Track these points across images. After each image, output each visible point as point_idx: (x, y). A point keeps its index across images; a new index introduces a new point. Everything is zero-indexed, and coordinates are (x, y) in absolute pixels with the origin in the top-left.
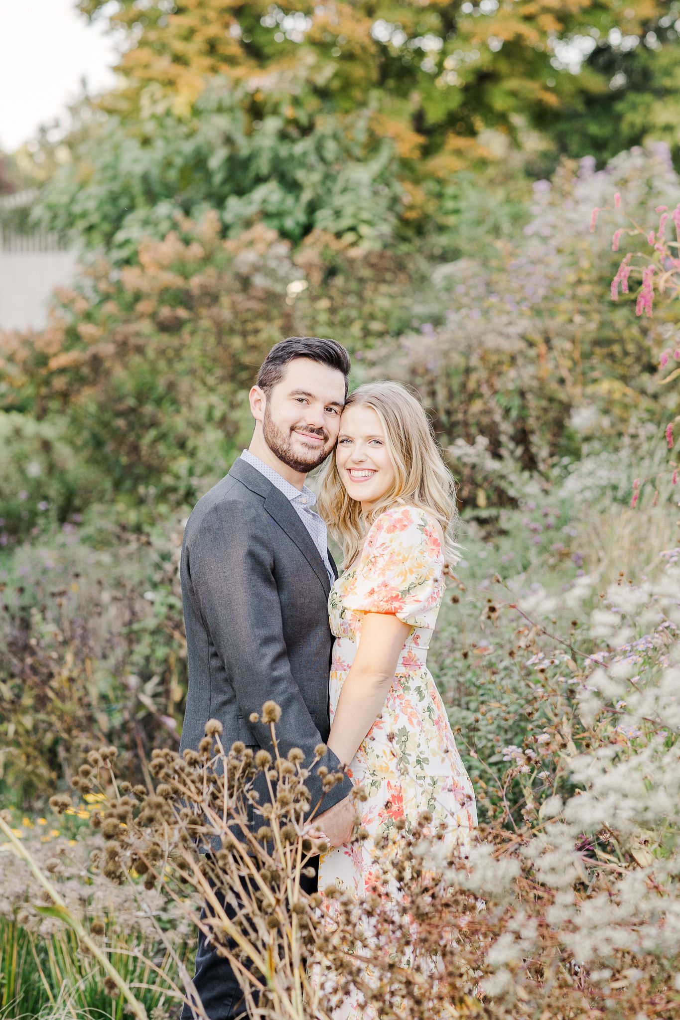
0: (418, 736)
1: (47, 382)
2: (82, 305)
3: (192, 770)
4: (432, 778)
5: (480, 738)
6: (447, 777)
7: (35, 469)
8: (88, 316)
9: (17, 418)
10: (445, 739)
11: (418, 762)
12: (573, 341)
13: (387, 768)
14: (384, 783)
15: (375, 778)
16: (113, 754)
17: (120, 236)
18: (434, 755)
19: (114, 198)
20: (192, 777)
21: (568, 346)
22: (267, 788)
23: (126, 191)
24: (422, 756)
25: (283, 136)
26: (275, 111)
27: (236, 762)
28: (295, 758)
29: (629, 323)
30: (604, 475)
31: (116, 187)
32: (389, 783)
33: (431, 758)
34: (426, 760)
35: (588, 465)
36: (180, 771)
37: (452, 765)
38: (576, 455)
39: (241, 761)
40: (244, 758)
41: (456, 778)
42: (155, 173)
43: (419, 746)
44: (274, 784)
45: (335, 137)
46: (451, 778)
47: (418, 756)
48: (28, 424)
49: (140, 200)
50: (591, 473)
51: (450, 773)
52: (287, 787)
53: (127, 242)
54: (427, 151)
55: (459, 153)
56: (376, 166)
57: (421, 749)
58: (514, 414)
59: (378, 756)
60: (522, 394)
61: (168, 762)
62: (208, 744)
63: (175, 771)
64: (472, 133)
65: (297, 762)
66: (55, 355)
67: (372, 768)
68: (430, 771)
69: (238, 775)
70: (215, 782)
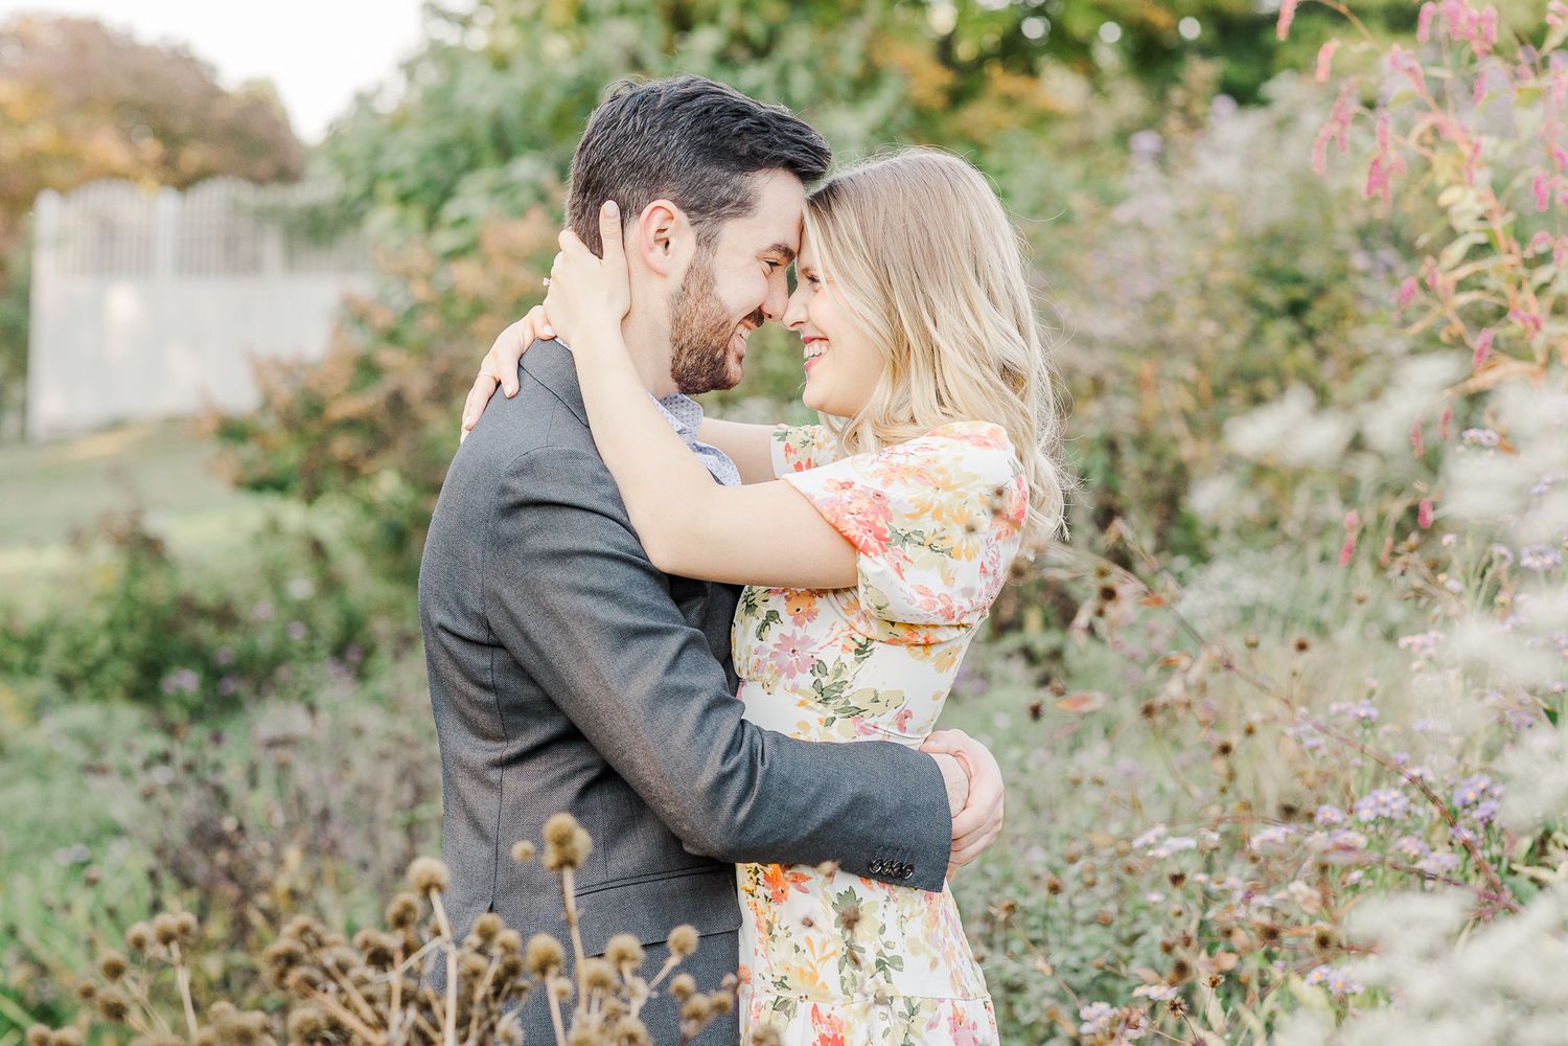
0: (881, 909)
1: (323, 442)
2: (383, 318)
3: (370, 973)
4: (908, 1001)
5: (1027, 1007)
6: (941, 1001)
7: (301, 587)
8: (392, 337)
9: (272, 503)
10: (942, 918)
11: (880, 964)
12: (1199, 364)
13: (814, 978)
14: (804, 1009)
15: (785, 994)
16: (185, 930)
17: (452, 210)
18: (914, 952)
19: (444, 150)
20: (369, 990)
21: (1190, 372)
22: (549, 1016)
23: (467, 140)
24: (889, 953)
25: (723, 59)
26: (713, 19)
27: (478, 961)
28: (622, 957)
29: (1293, 343)
30: (1248, 588)
31: (448, 132)
32: (815, 1008)
33: (907, 958)
34: (897, 961)
35: (1220, 571)
36: (335, 972)
37: (954, 976)
38: (1200, 556)
39: (491, 958)
40: (496, 951)
41: (960, 1004)
42: (512, 112)
43: (883, 930)
44: (567, 1011)
45: (810, 63)
46: (948, 1002)
47: (880, 953)
48: (293, 513)
49: (488, 154)
50: (1225, 586)
51: (949, 994)
52: (596, 1018)
53: (462, 221)
54: (958, 97)
55: (1010, 101)
56: (875, 109)
57: (887, 937)
58: (1096, 480)
59: (797, 949)
60: (1111, 446)
61: (310, 949)
62: (408, 908)
63: (327, 972)
64: (1031, 71)
65: (627, 968)
66: (338, 397)
67: (779, 973)
68: (903, 984)
69: (483, 988)
70: (426, 1007)
